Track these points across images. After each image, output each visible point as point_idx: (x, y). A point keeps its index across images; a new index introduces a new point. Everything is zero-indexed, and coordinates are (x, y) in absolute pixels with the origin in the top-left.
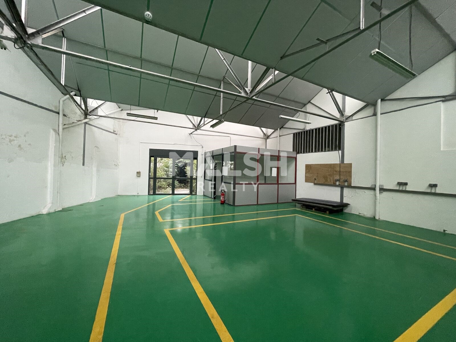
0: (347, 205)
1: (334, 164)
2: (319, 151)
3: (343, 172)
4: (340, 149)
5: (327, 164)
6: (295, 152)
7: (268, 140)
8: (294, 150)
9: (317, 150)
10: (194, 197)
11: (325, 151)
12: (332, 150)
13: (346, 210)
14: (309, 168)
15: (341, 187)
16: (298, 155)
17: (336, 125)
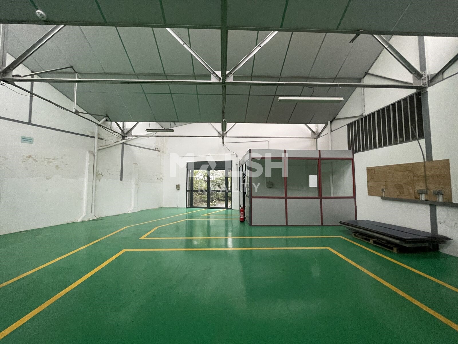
0: (445, 240)
1: (413, 164)
2: (385, 145)
3: (432, 176)
4: (421, 136)
5: (400, 165)
6: (351, 151)
7: (318, 139)
8: (349, 149)
9: (383, 143)
10: (229, 211)
11: (396, 143)
12: (408, 140)
13: (446, 250)
14: (371, 172)
15: (431, 205)
16: (355, 154)
17: (411, 97)
